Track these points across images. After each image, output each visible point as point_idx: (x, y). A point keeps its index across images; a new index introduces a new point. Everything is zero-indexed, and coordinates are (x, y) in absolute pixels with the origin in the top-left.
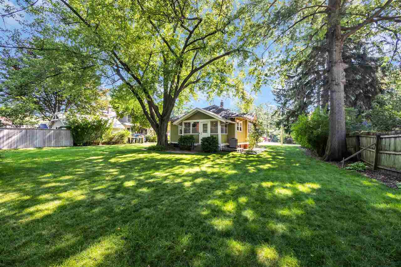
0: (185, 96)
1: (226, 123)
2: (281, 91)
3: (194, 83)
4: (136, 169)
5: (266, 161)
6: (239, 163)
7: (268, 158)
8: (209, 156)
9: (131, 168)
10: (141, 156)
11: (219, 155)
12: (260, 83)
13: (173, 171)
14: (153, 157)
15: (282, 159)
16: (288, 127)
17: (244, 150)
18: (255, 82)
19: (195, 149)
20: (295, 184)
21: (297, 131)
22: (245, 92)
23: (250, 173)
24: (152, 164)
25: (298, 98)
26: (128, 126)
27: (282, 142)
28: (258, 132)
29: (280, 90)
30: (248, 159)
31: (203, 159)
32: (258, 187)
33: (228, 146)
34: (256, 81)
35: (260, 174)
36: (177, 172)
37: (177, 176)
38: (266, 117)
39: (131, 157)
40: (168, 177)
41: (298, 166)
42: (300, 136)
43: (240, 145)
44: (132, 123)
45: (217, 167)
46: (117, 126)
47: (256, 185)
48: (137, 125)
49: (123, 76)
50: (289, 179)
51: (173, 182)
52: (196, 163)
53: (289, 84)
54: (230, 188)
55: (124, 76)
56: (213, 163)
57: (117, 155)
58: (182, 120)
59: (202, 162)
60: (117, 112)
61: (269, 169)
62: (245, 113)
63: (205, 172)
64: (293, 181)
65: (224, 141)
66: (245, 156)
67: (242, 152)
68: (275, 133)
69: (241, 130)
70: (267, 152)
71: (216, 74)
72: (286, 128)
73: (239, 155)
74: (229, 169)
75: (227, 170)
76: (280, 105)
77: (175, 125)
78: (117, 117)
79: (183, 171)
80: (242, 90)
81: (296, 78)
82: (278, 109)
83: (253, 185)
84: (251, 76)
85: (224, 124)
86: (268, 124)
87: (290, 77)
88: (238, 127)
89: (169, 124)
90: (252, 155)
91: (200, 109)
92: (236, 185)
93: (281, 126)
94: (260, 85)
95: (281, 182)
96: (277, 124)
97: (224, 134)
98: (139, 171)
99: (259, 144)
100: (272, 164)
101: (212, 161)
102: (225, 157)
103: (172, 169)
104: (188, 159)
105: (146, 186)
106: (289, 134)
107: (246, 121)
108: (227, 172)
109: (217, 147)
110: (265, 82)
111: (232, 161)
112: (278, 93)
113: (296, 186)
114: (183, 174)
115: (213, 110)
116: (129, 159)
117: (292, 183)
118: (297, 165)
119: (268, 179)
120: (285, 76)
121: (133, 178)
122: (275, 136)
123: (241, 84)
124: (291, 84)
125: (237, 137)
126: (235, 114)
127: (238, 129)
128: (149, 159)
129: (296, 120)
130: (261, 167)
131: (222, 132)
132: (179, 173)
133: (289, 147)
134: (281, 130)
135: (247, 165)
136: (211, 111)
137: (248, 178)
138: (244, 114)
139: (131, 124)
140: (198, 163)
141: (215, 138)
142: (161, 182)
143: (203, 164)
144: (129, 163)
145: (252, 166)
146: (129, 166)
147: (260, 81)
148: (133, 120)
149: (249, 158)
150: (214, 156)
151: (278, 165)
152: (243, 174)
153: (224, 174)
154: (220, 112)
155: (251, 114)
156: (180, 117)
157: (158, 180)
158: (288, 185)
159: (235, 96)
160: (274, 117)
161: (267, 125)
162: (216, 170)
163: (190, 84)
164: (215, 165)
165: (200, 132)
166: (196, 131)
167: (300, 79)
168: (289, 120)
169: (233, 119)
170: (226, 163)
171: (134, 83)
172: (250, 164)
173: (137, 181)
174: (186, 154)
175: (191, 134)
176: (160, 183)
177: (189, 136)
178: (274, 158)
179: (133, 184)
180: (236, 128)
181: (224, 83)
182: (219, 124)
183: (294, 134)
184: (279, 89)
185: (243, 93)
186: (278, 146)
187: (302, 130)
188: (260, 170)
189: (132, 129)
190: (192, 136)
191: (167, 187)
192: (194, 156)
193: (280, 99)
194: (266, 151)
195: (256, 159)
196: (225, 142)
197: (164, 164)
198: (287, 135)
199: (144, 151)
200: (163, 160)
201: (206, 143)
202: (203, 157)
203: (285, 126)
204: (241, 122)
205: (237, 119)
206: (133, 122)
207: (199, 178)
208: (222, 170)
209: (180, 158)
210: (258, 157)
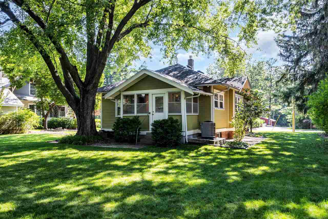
0: (128, 50)
1: (195, 94)
2: (292, 40)
3: (141, 25)
4: (27, 179)
5: (261, 160)
6: (214, 164)
7: (266, 155)
8: (163, 154)
9: (19, 177)
10: (46, 154)
11: (182, 151)
12: (254, 24)
13: (92, 182)
14: (66, 155)
15: (289, 156)
16: (303, 102)
17: (227, 141)
18: (244, 25)
19: (141, 140)
20: (304, 203)
21: (317, 107)
22: (229, 41)
23: (228, 183)
24: (60, 169)
25: (320, 52)
26: (31, 102)
27: (294, 126)
28: (248, 110)
29: (290, 37)
30: (232, 157)
31: (153, 158)
32: (236, 210)
33: (199, 135)
34: (247, 22)
35: (245, 185)
36: (98, 183)
37: (97, 190)
38: (269, 84)
39: (26, 156)
40: (79, 194)
41: (315, 168)
42: (322, 116)
43: (221, 133)
44: (38, 96)
45: (173, 174)
46: (11, 103)
47: (232, 207)
48: (46, 100)
49: (15, 14)
50: (294, 195)
51: (84, 203)
52: (137, 166)
53: (305, 28)
54: (186, 213)
55: (17, 14)
56: (168, 165)
57: (4, 152)
58: (120, 91)
59: (148, 164)
60: (12, 78)
61: (265, 175)
62: (230, 77)
63: (149, 182)
64: (301, 197)
65: (191, 126)
66: (226, 152)
67: (223, 145)
68: (282, 112)
69: (221, 107)
70: (266, 145)
71: (177, 10)
72: (298, 102)
73: (217, 151)
74: (194, 176)
75: (190, 179)
76: (290, 64)
77: (108, 100)
78: (11, 86)
79: (110, 182)
80: (224, 39)
81: (316, 17)
82: (287, 70)
83: (228, 206)
84: (239, 14)
85: (192, 97)
86: (272, 97)
87: (306, 16)
88: (216, 103)
89: (99, 97)
90: (239, 151)
91: (151, 72)
92: (196, 208)
93: (292, 99)
94: (254, 28)
95: (279, 199)
96: (285, 96)
97: (192, 114)
98: (31, 183)
99: (255, 131)
100: (271, 166)
101: (167, 162)
102: (192, 154)
103: (91, 178)
104: (125, 159)
105: (32, 212)
106: (305, 112)
107: (231, 91)
108: (187, 182)
109: (180, 137)
110: (263, 24)
111: (202, 161)
112: (286, 42)
113: (305, 207)
114: (107, 188)
115: (174, 73)
116: (21, 160)
117: (298, 202)
118: (314, 166)
119: (258, 195)
120: (296, 13)
121: (15, 197)
122: (283, 116)
123: (222, 28)
124: (309, 28)
125: (214, 119)
126: (211, 79)
127: (216, 106)
128: (57, 159)
129: (316, 88)
130: (252, 171)
131: (189, 110)
132: (102, 186)
133: (305, 135)
134: (292, 106)
135: (227, 169)
136: (171, 74)
137: (224, 192)
138: (228, 79)
139: (36, 99)
140: (141, 165)
141: (176, 121)
142: (62, 203)
143: (150, 167)
144: (17, 168)
145: (234, 170)
146: (17, 174)
147: (253, 22)
148: (39, 92)
149: (232, 155)
150: (173, 153)
151: (280, 167)
152: (216, 186)
153: (182, 185)
154: (186, 77)
155: (240, 80)
156: (117, 85)
157: (59, 199)
158: (292, 205)
159: (213, 48)
160: (281, 84)
161: (270, 99)
162: (169, 179)
163: (134, 28)
164: (171, 169)
165: (150, 110)
166: (144, 109)
167: (322, 18)
168: (304, 88)
169: (207, 89)
170: (190, 166)
171: (34, 26)
172: (232, 166)
173: (20, 202)
174: (124, 150)
175: (135, 114)
176: (60, 206)
177: (131, 118)
178: (276, 155)
179: (11, 209)
180: (213, 104)
181: (191, 26)
182: (183, 96)
183: (314, 112)
184: (288, 37)
185: (225, 43)
186: (286, 134)
187: (324, 106)
188: (246, 177)
189: (38, 108)
190: (137, 118)
191: (71, 213)
192: (138, 153)
193: (290, 53)
194: (263, 143)
195: (245, 157)
196: (194, 129)
197: (80, 169)
198: (301, 115)
199: (54, 145)
200: (81, 161)
201: (160, 130)
202: (153, 154)
203: (297, 99)
204: (222, 94)
205: (215, 88)
206: (40, 96)
207: (134, 194)
208: (181, 178)
209: (111, 157)
210: (250, 153)
